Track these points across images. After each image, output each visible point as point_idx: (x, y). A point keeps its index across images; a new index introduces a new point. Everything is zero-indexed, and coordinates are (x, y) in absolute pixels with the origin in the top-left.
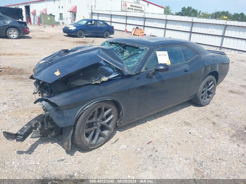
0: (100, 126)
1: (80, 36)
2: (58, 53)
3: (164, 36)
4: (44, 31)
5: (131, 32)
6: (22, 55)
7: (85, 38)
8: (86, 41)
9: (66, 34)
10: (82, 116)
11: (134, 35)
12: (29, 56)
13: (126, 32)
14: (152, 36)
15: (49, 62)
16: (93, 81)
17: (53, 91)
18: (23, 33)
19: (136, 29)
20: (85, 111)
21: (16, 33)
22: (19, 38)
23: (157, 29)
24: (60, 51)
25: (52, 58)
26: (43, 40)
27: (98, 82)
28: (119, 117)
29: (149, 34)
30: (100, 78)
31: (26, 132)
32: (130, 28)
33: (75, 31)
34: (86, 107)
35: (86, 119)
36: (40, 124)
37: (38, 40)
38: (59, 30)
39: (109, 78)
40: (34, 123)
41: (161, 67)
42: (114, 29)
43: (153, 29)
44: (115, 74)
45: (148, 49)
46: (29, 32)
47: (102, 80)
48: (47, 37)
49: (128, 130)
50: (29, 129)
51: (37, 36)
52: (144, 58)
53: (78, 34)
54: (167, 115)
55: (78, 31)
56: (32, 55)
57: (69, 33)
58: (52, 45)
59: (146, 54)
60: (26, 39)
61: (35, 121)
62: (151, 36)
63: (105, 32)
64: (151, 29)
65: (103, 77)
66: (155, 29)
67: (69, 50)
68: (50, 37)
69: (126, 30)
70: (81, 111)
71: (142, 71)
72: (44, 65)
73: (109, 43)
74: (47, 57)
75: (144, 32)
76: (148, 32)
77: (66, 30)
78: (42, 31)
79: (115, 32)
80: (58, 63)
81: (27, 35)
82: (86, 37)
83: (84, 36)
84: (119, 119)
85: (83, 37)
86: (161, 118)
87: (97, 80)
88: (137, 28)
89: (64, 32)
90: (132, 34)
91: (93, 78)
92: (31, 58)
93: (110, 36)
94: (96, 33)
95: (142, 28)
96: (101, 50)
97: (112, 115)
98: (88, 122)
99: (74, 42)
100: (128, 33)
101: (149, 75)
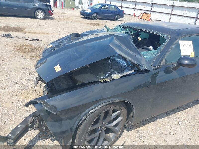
0: (105, 129)
1: (95, 18)
2: (68, 37)
3: (170, 21)
4: (65, 13)
5: (138, 16)
6: (43, 33)
7: (98, 20)
8: (99, 23)
9: (83, 16)
10: (84, 122)
11: (141, 19)
12: (49, 35)
13: (134, 16)
14: (158, 20)
15: (56, 48)
16: (102, 78)
17: (54, 85)
18: (48, 14)
19: (143, 14)
20: (89, 116)
21: (42, 14)
22: (44, 18)
23: (163, 14)
24: (70, 35)
25: (61, 42)
26: (63, 21)
27: (107, 80)
28: (128, 117)
29: (156, 19)
30: (111, 74)
31: (18, 134)
32: (138, 13)
33: (90, 14)
34: (91, 112)
35: (89, 126)
36: (37, 121)
37: (59, 21)
38: (77, 13)
39: (122, 74)
40: (30, 120)
41: (186, 62)
42: (124, 13)
43: (159, 14)
44: (130, 70)
45: (170, 37)
46: (53, 14)
47: (113, 78)
48: (67, 18)
49: (136, 129)
50: (23, 129)
51: (59, 18)
52: (164, 48)
53: (93, 17)
54: (180, 112)
55: (93, 14)
56: (52, 34)
57: (85, 16)
58: (70, 26)
59: (167, 44)
60: (50, 20)
61: (32, 118)
62: (156, 20)
63: (116, 16)
64: (157, 14)
65: (115, 73)
66: (161, 14)
67: (80, 34)
68: (69, 19)
69: (134, 14)
70: (84, 116)
71: (161, 64)
72: (50, 51)
73: (122, 28)
74: (56, 41)
75: (150, 17)
76: (154, 16)
77: (83, 13)
78: (63, 13)
79: (125, 16)
80: (62, 53)
81: (51, 16)
82: (100, 19)
83: (98, 18)
84: (128, 120)
85: (96, 20)
86: (174, 115)
87: (107, 77)
88: (145, 13)
89: (81, 14)
90: (140, 18)
91: (102, 73)
92: (50, 37)
93: (120, 19)
94: (108, 16)
95: (149, 13)
96: (114, 38)
97: (121, 117)
98: (91, 128)
99: (88, 24)
100: (136, 17)
101: (169, 69)
